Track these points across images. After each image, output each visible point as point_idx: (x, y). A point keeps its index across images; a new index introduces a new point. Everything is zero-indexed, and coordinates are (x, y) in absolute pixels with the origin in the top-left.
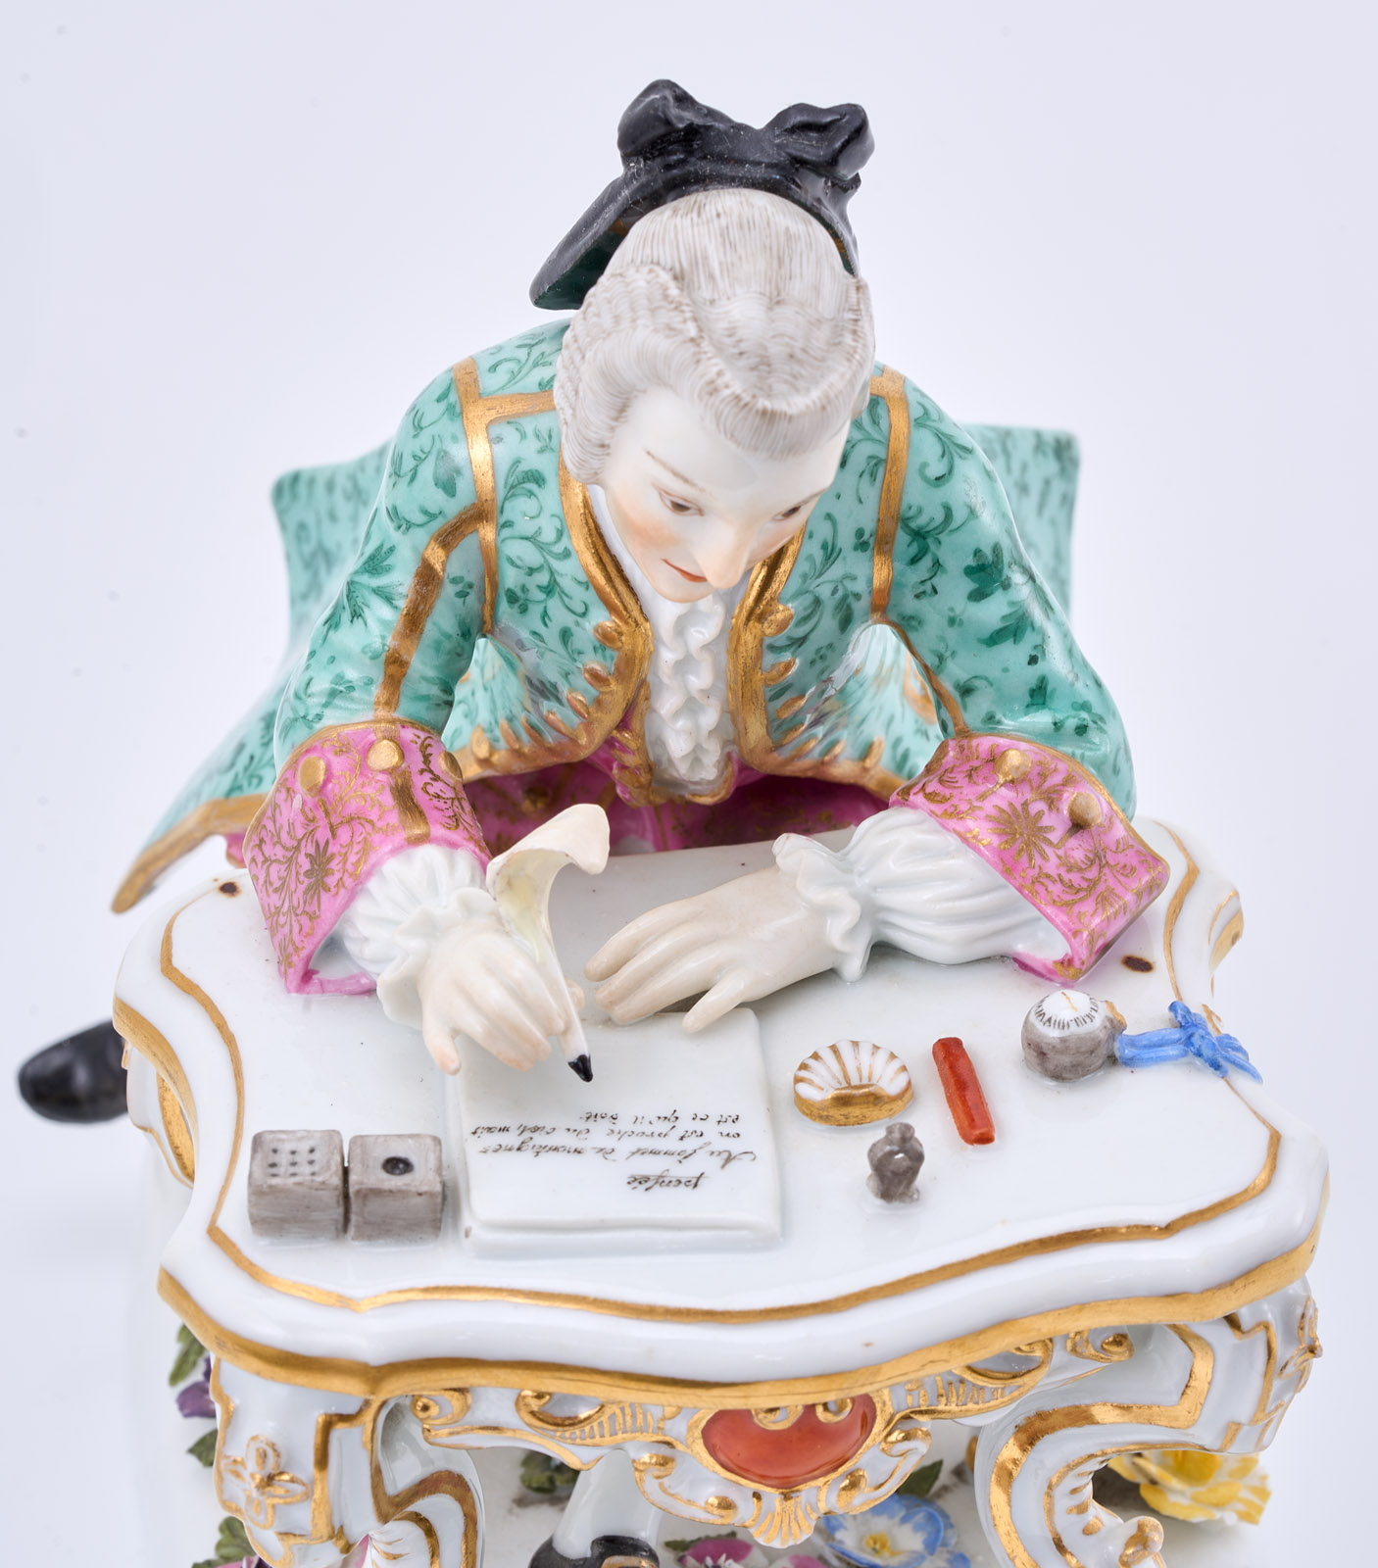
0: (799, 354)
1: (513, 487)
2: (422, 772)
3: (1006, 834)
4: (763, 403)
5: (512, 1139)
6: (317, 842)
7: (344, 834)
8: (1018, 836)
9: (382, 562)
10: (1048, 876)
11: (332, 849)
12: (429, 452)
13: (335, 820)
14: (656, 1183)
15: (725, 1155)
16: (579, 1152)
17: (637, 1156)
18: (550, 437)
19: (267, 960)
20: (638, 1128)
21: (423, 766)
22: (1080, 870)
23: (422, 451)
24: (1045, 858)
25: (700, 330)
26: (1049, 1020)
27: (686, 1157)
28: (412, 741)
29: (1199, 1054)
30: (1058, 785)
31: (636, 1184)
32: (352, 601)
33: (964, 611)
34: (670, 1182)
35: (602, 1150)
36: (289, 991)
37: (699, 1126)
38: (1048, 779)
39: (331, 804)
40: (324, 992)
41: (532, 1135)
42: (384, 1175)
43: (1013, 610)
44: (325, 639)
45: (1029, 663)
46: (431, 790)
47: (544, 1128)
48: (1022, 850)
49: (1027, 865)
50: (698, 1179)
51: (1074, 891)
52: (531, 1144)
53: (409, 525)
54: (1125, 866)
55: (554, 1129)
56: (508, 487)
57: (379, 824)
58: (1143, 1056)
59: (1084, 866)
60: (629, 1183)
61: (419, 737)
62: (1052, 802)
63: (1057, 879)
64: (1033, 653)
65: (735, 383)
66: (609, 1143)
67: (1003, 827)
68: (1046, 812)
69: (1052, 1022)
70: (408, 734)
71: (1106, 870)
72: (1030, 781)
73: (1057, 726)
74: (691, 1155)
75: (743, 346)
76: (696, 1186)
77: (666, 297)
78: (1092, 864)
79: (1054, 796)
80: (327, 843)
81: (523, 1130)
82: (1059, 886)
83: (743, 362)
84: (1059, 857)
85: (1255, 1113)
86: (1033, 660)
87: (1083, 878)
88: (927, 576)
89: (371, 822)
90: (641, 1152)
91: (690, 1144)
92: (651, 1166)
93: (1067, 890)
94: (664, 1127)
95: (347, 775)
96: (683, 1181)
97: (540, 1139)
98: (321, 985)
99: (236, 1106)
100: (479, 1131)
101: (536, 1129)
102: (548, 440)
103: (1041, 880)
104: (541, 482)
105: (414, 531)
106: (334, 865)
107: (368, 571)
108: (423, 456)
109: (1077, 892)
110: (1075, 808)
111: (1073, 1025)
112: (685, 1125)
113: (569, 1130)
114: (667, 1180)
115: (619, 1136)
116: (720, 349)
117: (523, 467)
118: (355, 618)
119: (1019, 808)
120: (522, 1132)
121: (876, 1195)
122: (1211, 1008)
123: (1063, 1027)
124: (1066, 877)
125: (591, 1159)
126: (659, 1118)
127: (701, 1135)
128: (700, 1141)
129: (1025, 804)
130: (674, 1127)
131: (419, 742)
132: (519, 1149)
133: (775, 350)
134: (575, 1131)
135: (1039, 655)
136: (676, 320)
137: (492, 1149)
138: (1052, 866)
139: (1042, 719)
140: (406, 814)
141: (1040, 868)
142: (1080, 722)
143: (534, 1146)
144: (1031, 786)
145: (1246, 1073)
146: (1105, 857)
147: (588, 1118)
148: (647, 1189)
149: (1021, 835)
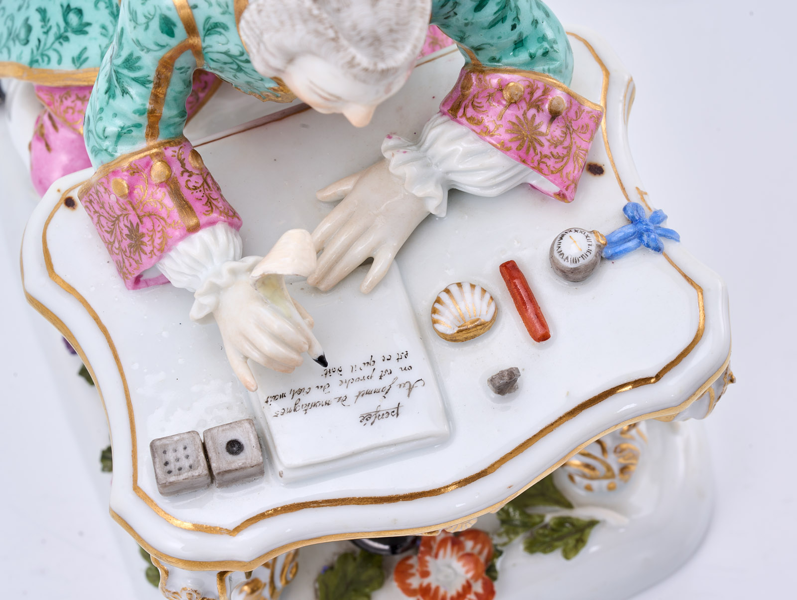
0: (395, 27)
1: (208, 30)
2: (182, 173)
3: (519, 139)
4: (382, 66)
5: (288, 402)
6: (130, 221)
7: (148, 223)
8: (525, 139)
9: (135, 64)
10: (546, 156)
11: (142, 230)
12: (154, 15)
13: (141, 213)
14: (376, 417)
15: (407, 385)
16: (328, 404)
17: (360, 397)
18: (227, 6)
19: (108, 262)
20: (355, 375)
21: (183, 169)
22: (561, 143)
23: (149, 14)
24: (542, 145)
25: (336, 32)
26: (567, 258)
27: (387, 393)
28: (172, 156)
29: (648, 246)
30: (540, 97)
31: (365, 421)
32: (120, 84)
33: (473, 19)
34: (383, 414)
35: (340, 398)
36: (129, 289)
37: (387, 365)
38: (535, 94)
39: (136, 204)
40: (148, 286)
41: (299, 396)
42: (230, 457)
43: (500, 6)
44: (108, 103)
45: (512, 30)
46: (191, 185)
47: (304, 389)
48: (529, 147)
49: (534, 155)
50: (398, 408)
51: (561, 160)
52: (300, 404)
53: (149, 50)
54: (583, 126)
55: (310, 388)
56: (206, 30)
57: (169, 221)
58: (616, 251)
59: (562, 139)
60: (361, 421)
61: (175, 152)
62: (539, 107)
63: (550, 155)
64: (513, 24)
65: (364, 59)
66: (340, 391)
67: (516, 135)
68: (536, 114)
69: (569, 259)
70: (170, 152)
71: (574, 136)
72: (525, 99)
73: (532, 56)
74: (389, 390)
75: (363, 34)
76: (398, 415)
77: (311, 14)
78: (566, 135)
79: (539, 103)
80: (138, 224)
81: (294, 393)
82: (552, 160)
83: (364, 44)
84: (549, 141)
85: (685, 276)
86: (514, 27)
87: (563, 148)
88: (451, 9)
89: (162, 218)
90: (361, 394)
91: (387, 380)
92: (370, 404)
93: (557, 160)
94: (367, 370)
95: (141, 187)
96: (390, 412)
97: (305, 399)
98: (146, 283)
99: (122, 384)
100: (269, 400)
101: (300, 391)
102: (226, 8)
103: (542, 161)
104: (226, 28)
105: (151, 53)
106: (146, 239)
107: (126, 68)
108: (151, 17)
109: (563, 159)
110: (552, 108)
111: (581, 259)
112: (381, 366)
113: (318, 387)
114: (381, 413)
115: (346, 384)
116: (349, 39)
117: (213, 21)
118: (125, 94)
119: (521, 117)
120: (293, 395)
121: (495, 392)
122: (641, 189)
123: (576, 262)
124: (555, 151)
125: (336, 407)
126: (364, 364)
127: (391, 373)
128: (392, 377)
129: (525, 114)
130: (374, 369)
131: (176, 154)
132: (295, 410)
133: (381, 30)
134: (322, 387)
135: (516, 23)
136: (321, 28)
137: (280, 413)
138: (546, 150)
139: (523, 56)
140: (183, 213)
141: (541, 153)
142: (544, 51)
143: (303, 406)
144: (525, 101)
145: (672, 240)
146: (571, 126)
147: (326, 374)
148: (372, 424)
149: (527, 137)
